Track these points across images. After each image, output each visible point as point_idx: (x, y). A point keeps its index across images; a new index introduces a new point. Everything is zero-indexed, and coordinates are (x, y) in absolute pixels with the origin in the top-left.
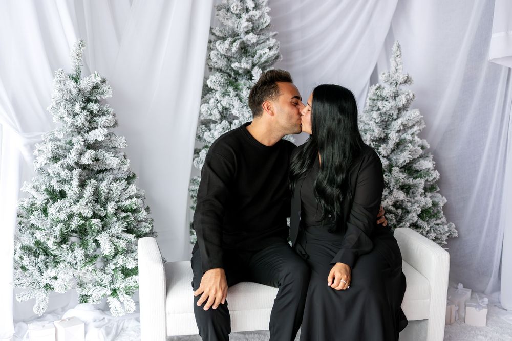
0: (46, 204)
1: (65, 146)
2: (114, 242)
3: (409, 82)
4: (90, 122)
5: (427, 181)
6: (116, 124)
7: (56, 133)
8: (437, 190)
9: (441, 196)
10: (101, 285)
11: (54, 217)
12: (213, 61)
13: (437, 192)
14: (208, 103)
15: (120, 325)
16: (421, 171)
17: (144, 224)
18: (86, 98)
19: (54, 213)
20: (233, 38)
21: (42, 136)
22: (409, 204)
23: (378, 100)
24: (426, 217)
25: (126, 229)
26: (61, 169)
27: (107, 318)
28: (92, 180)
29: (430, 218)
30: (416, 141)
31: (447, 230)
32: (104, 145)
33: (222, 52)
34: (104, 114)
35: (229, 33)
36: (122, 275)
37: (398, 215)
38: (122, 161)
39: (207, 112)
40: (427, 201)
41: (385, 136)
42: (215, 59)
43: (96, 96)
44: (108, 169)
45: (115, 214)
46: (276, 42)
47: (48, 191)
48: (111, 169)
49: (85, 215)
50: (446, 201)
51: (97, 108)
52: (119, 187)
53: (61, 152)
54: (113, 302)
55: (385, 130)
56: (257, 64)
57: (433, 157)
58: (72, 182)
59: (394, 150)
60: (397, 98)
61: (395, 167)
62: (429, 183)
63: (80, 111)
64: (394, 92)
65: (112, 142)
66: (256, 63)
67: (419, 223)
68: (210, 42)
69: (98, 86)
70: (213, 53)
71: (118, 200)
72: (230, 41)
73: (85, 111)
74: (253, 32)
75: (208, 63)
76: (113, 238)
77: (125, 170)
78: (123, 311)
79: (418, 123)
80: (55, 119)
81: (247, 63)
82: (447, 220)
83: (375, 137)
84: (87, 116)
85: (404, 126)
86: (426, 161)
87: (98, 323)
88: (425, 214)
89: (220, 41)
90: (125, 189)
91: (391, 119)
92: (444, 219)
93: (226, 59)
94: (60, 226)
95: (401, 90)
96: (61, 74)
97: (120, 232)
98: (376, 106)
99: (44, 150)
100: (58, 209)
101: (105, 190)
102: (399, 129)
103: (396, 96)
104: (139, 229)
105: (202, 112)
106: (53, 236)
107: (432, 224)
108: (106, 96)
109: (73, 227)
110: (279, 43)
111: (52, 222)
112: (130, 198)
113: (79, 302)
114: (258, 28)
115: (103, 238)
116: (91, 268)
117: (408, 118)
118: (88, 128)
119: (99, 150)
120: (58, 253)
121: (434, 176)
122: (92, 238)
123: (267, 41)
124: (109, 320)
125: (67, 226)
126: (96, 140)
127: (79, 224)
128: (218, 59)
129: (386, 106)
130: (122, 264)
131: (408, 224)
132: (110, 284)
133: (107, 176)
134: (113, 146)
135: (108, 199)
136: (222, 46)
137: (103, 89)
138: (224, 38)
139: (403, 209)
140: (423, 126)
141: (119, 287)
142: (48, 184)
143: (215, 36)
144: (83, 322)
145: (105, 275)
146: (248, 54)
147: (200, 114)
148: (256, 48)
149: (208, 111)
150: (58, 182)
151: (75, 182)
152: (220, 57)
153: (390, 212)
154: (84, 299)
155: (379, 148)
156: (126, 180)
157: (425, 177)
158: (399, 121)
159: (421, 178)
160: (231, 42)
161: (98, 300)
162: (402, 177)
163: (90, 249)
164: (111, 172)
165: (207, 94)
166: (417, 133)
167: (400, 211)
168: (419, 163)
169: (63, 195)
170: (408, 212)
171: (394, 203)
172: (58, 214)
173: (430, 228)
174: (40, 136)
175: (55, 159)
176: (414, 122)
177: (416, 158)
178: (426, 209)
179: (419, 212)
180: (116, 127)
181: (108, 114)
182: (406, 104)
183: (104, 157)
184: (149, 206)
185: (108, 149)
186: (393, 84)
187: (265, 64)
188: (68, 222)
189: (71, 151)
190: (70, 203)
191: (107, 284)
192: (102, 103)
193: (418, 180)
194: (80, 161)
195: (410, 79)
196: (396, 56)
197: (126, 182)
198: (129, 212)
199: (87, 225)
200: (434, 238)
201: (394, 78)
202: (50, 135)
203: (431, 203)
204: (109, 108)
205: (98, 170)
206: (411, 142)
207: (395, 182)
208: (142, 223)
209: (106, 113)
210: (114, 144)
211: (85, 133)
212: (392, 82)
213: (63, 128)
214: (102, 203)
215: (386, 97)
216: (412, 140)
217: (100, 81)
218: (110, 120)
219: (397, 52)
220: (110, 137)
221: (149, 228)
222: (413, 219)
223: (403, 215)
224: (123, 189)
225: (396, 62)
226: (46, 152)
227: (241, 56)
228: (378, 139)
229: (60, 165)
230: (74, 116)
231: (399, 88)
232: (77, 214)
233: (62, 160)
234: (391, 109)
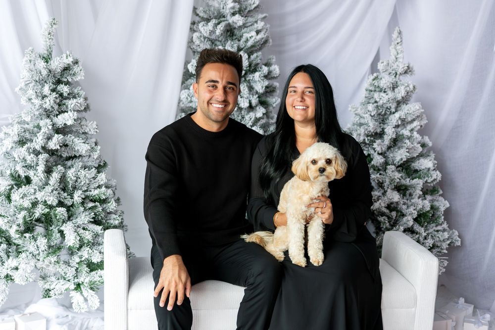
0: (11, 189)
1: (33, 130)
2: (80, 233)
3: (411, 73)
4: (59, 105)
5: (426, 182)
6: (87, 109)
7: (23, 115)
8: (440, 193)
9: (443, 200)
10: (65, 279)
11: (18, 204)
12: (196, 43)
13: (440, 195)
14: (189, 89)
15: (84, 325)
16: (420, 170)
17: (113, 216)
18: (56, 79)
19: (18, 200)
20: (219, 19)
21: (10, 118)
22: (404, 207)
23: (375, 91)
24: (424, 222)
25: (93, 220)
26: (27, 153)
27: (71, 315)
28: (59, 166)
29: (429, 223)
30: (415, 137)
31: (447, 237)
32: (74, 130)
33: (205, 35)
34: (74, 97)
35: (214, 14)
36: (87, 269)
37: (392, 218)
38: (92, 148)
39: (187, 98)
40: (426, 204)
41: (381, 131)
42: (197, 42)
43: (68, 78)
44: (78, 156)
45: (83, 203)
46: (265, 25)
47: (13, 176)
48: (80, 156)
49: (49, 203)
50: (448, 205)
51: (67, 90)
52: (87, 175)
53: (28, 135)
54: (76, 297)
55: (381, 125)
57: (435, 156)
58: (38, 168)
59: (391, 147)
60: (396, 90)
61: (391, 165)
62: (429, 185)
63: (49, 93)
64: (392, 83)
65: (83, 127)
66: (242, 47)
67: (415, 228)
68: (193, 23)
69: (69, 67)
70: (195, 35)
71: (86, 189)
72: (214, 22)
73: (55, 93)
74: (240, 14)
75: (190, 46)
76: (79, 229)
77: (95, 157)
78: (86, 306)
79: (419, 117)
80: (23, 100)
81: (232, 47)
82: (449, 227)
83: (370, 131)
84: (56, 98)
85: (403, 120)
86: (426, 160)
87: (60, 320)
88: (422, 218)
89: (203, 23)
90: (94, 178)
91: (388, 113)
92: (445, 226)
93: (210, 42)
94: (23, 213)
95: (400, 81)
96: (31, 53)
97: (86, 222)
98: (373, 98)
99: (10, 132)
100: (21, 195)
101: (73, 178)
102: (397, 124)
103: (394, 87)
104: (108, 221)
105: (181, 99)
106: (16, 223)
107: (431, 231)
108: (78, 78)
109: (37, 215)
110: (268, 26)
111: (16, 209)
112: (99, 187)
113: (42, 297)
114: (245, 9)
115: (68, 228)
116: (53, 259)
117: (407, 112)
118: (58, 111)
119: (68, 135)
120: (19, 242)
121: (434, 177)
122: (57, 228)
123: (255, 24)
124: (73, 318)
125: (31, 214)
126: (65, 124)
127: (43, 212)
128: (201, 42)
129: (383, 98)
130: (87, 257)
131: (402, 228)
132: (74, 278)
133: (76, 163)
134: (83, 131)
135: (76, 188)
136: (205, 28)
137: (74, 70)
138: (209, 20)
139: (397, 211)
140: (424, 122)
141: (83, 281)
142: (13, 169)
143: (200, 17)
144: (46, 318)
145: (70, 268)
146: (234, 38)
147: (180, 101)
148: (243, 31)
149: (189, 97)
150: (23, 167)
151: (41, 168)
152: (203, 40)
153: (383, 214)
154: (47, 293)
155: (374, 144)
156: (96, 168)
157: (424, 177)
158: (397, 115)
159: (419, 178)
160: (215, 24)
161: (60, 294)
162: (397, 175)
163: (54, 240)
164: (80, 159)
165: (188, 79)
166: (416, 129)
167: (394, 214)
168: (418, 161)
169: (28, 181)
170: (403, 215)
171: (388, 205)
172: (22, 200)
173: (428, 234)
174: (7, 119)
175: (22, 142)
176: (414, 117)
177: (415, 156)
178: (424, 213)
179: (415, 216)
180: (88, 112)
181: (78, 97)
182: (406, 96)
183: (73, 142)
184: (120, 197)
185: (77, 134)
186: (392, 74)
187: (252, 49)
188: (32, 210)
189: (38, 135)
190: (35, 189)
191: (71, 278)
192: (73, 86)
193: (416, 181)
194: (47, 146)
195: (411, 69)
196: (396, 44)
197: (96, 170)
198: (97, 203)
199: (52, 214)
200: (431, 246)
201: (393, 68)
202: (17, 118)
203: (430, 206)
204: (80, 90)
205: (67, 156)
206: (409, 138)
207: (390, 182)
208: (111, 215)
209: (77, 96)
210: (84, 129)
211: (54, 116)
212: (391, 72)
213: (31, 110)
214: (69, 191)
215: (383, 89)
216: (411, 136)
217: (72, 62)
218: (80, 104)
219: (398, 39)
220: (80, 121)
221: (118, 220)
222: (408, 223)
223: (397, 218)
224: (93, 178)
225: (396, 50)
226: (12, 135)
227: (227, 40)
228: (373, 134)
229: (25, 149)
230: (43, 98)
231: (399, 79)
232: (42, 202)
233: (29, 144)
234: (389, 101)
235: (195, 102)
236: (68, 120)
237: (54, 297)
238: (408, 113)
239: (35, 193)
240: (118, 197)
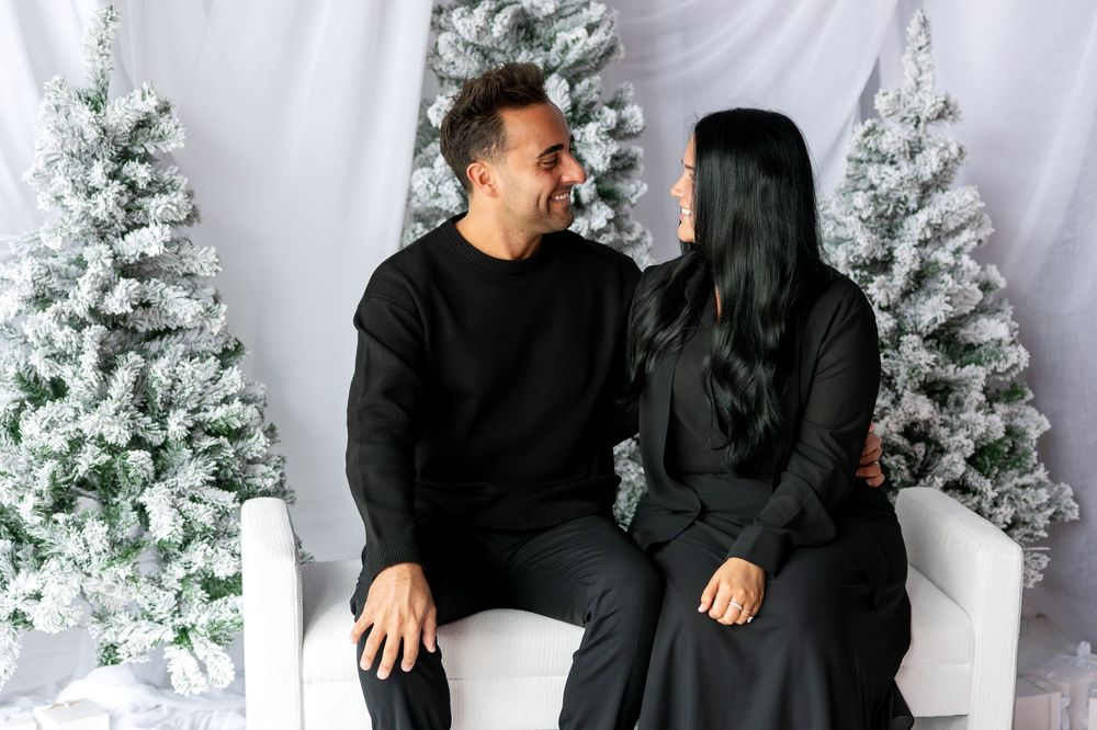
0: (18, 411)
1: (66, 270)
2: (184, 508)
3: (951, 117)
4: (129, 210)
5: (994, 372)
6: (193, 217)
7: (43, 236)
8: (1027, 399)
9: (1037, 413)
10: (151, 619)
11: (36, 444)
12: (446, 58)
13: (1028, 403)
14: (432, 166)
15: (199, 724)
16: (980, 345)
17: (261, 468)
18: (120, 149)
19: (36, 434)
21: (11, 244)
22: (944, 432)
23: (870, 161)
24: (992, 466)
25: (213, 478)
26: (55, 325)
27: (166, 704)
28: (132, 353)
29: (1002, 468)
30: (964, 268)
31: (1045, 500)
32: (164, 267)
33: (467, 37)
34: (163, 191)
36: (202, 594)
37: (917, 459)
38: (208, 310)
39: (428, 188)
40: (992, 424)
41: (885, 256)
42: (448, 55)
43: (146, 145)
44: (174, 328)
45: (189, 440)
46: (608, 11)
47: (22, 380)
48: (180, 328)
49: (110, 440)
50: (1047, 426)
51: (146, 174)
52: (198, 372)
53: (55, 283)
54: (179, 660)
55: (886, 240)
56: (557, 67)
57: (1013, 310)
58: (81, 358)
59: (911, 292)
60: (919, 157)
61: (910, 335)
62: (1001, 379)
63: (104, 181)
64: (909, 143)
65: (184, 260)
66: (554, 64)
67: (970, 479)
68: (438, 11)
69: (149, 121)
70: (444, 39)
71: (195, 406)
72: (487, 7)
73: (117, 182)
75: (432, 65)
76: (181, 501)
77: (216, 331)
78: (203, 680)
79: (973, 221)
80: (43, 202)
82: (1049, 476)
83: (859, 256)
84: (121, 193)
85: (936, 229)
86: (992, 321)
87: (142, 716)
88: (985, 457)
89: (462, 9)
90: (214, 380)
91: (902, 213)
92: (1041, 473)
93: (478, 55)
94: (50, 465)
95: (928, 136)
96: (58, 89)
97: (198, 483)
98: (864, 177)
99: (15, 276)
100: (45, 424)
101: (164, 380)
102: (922, 238)
103: (914, 151)
104: (249, 481)
105: (414, 190)
106: (32, 490)
107: (1008, 486)
108: (171, 146)
109: (82, 469)
110: (615, 13)
111: (32, 458)
112: (227, 400)
113: (97, 663)
115: (156, 499)
116: (124, 570)
117: (944, 208)
118: (124, 224)
119: (150, 280)
120: (42, 533)
121: (1013, 359)
122: (129, 500)
123: (584, 10)
124: (173, 711)
125: (68, 467)
126: (143, 255)
127: (96, 462)
128: (458, 54)
129: (889, 178)
130: (202, 565)
131: (939, 481)
132: (173, 616)
133: (170, 346)
134: (185, 270)
135: (171, 403)
136: (467, 21)
137: (161, 127)
138: (474, 2)
139: (928, 442)
140: (986, 231)
141: (193, 621)
142: (22, 362)
144: (107, 711)
145: (162, 592)
146: (536, 42)
147: (411, 195)
148: (556, 26)
149: (431, 186)
150: (47, 357)
151: (90, 358)
152: (461, 49)
153: (894, 450)
154: (110, 655)
155: (869, 285)
156: (218, 356)
157: (990, 361)
158: (922, 217)
159: (978, 363)
160: (489, 11)
161: (142, 654)
162: (925, 358)
163: (123, 526)
164: (180, 337)
165: (430, 142)
166: (968, 249)
167: (920, 448)
168: (974, 324)
169: (59, 389)
170: (942, 451)
171: (906, 427)
172: (46, 435)
173: (1001, 495)
174: (5, 245)
175: (42, 300)
176: (962, 221)
177: (968, 312)
178: (990, 444)
179: (969, 452)
180: (195, 224)
181: (173, 190)
182: (941, 172)
183: (162, 297)
184: (275, 424)
185: (172, 278)
186: (908, 121)
187: (578, 69)
188: (70, 459)
189: (80, 281)
190: (76, 409)
191: (166, 615)
192: (159, 163)
193: (970, 370)
194: (101, 307)
195: (952, 108)
196: (916, 49)
197: (219, 361)
198: (221, 437)
199: (117, 465)
200: (1010, 522)
201: (911, 106)
202: (29, 242)
203: (1003, 429)
204: (176, 174)
205: (147, 331)
206: (952, 270)
207: (908, 374)
208: (256, 466)
209: (169, 187)
210: (187, 265)
211: (117, 236)
212: (906, 115)
213: (61, 223)
214: (156, 412)
215: (889, 156)
216: (956, 264)
217: (156, 107)
218: (177, 206)
219: (920, 38)
220: (177, 247)
221: (273, 478)
222: (953, 468)
223: (929, 457)
224: (211, 380)
225: (917, 63)
226: (18, 283)
227: (519, 47)
228: (868, 262)
229: (52, 316)
230: (89, 194)
231: (924, 132)
232: (93, 438)
233: (59, 303)
234: (901, 184)
235: (447, 197)
236: (149, 244)
237: (126, 660)
238: (947, 212)
239: (76, 418)
240: (271, 425)
